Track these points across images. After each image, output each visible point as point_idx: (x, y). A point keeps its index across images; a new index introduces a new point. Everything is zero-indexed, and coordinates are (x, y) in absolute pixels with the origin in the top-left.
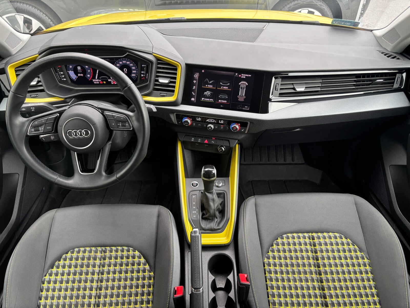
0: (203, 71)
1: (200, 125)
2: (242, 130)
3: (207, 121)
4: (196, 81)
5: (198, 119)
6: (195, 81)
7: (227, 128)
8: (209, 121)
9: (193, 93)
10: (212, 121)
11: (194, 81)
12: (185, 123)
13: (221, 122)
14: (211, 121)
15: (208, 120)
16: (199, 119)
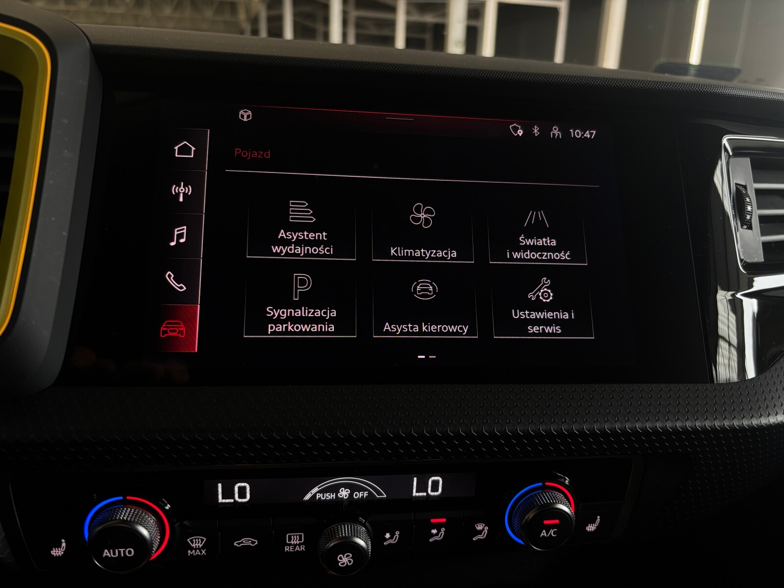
0: (245, 115)
1: (247, 542)
2: (591, 528)
3: (308, 497)
4: (189, 190)
5: (228, 493)
6: (181, 191)
7: (479, 527)
8: (330, 496)
9: (170, 277)
10: (353, 488)
11: (174, 189)
12: (106, 553)
13: (422, 487)
14: (344, 493)
15: (316, 490)
16: (242, 491)
